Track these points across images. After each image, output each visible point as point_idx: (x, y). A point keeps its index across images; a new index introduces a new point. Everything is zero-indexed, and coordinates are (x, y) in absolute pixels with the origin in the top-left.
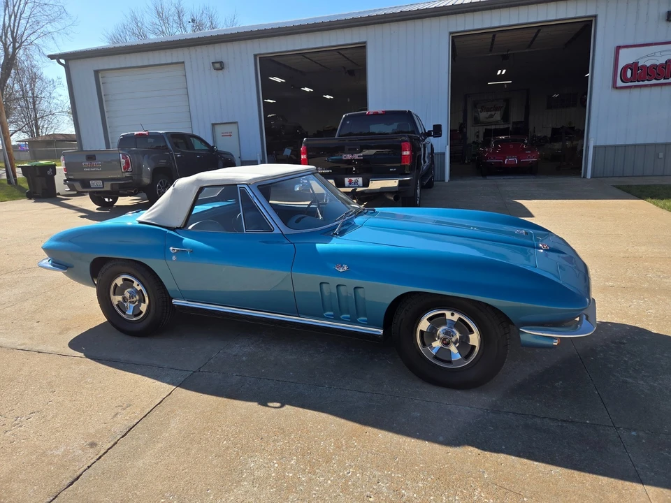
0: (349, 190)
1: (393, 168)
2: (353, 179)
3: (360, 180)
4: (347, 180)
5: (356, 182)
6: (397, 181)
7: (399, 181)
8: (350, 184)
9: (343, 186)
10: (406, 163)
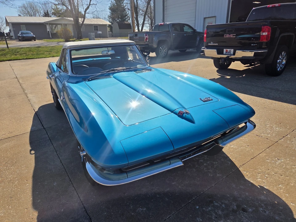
0: (225, 56)
1: (254, 43)
2: (228, 50)
3: (232, 50)
4: (225, 50)
5: (230, 52)
6: (253, 53)
7: (255, 53)
8: (226, 53)
9: (222, 54)
10: (264, 41)
